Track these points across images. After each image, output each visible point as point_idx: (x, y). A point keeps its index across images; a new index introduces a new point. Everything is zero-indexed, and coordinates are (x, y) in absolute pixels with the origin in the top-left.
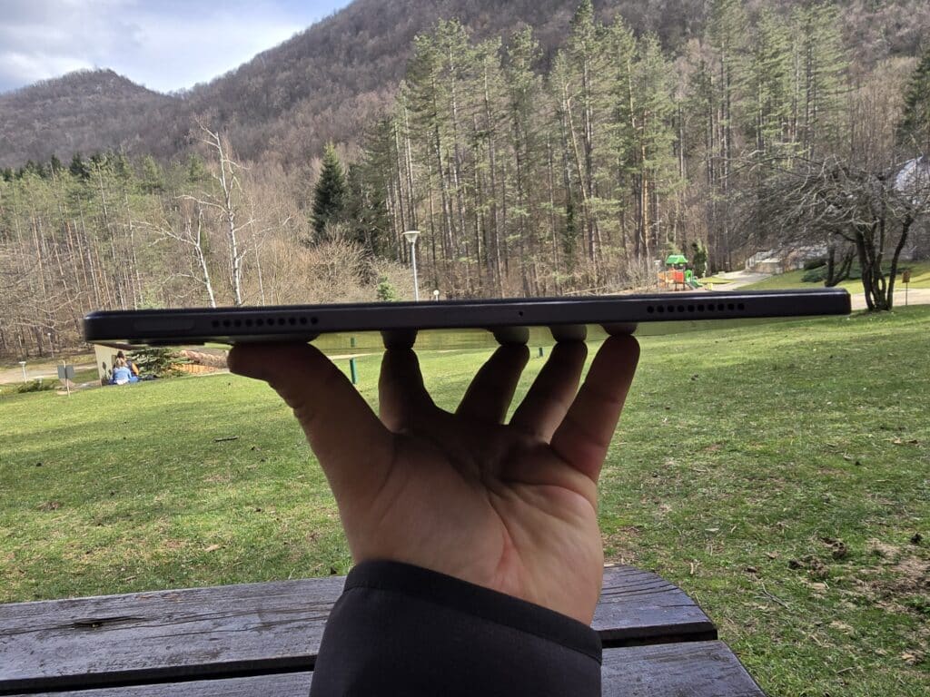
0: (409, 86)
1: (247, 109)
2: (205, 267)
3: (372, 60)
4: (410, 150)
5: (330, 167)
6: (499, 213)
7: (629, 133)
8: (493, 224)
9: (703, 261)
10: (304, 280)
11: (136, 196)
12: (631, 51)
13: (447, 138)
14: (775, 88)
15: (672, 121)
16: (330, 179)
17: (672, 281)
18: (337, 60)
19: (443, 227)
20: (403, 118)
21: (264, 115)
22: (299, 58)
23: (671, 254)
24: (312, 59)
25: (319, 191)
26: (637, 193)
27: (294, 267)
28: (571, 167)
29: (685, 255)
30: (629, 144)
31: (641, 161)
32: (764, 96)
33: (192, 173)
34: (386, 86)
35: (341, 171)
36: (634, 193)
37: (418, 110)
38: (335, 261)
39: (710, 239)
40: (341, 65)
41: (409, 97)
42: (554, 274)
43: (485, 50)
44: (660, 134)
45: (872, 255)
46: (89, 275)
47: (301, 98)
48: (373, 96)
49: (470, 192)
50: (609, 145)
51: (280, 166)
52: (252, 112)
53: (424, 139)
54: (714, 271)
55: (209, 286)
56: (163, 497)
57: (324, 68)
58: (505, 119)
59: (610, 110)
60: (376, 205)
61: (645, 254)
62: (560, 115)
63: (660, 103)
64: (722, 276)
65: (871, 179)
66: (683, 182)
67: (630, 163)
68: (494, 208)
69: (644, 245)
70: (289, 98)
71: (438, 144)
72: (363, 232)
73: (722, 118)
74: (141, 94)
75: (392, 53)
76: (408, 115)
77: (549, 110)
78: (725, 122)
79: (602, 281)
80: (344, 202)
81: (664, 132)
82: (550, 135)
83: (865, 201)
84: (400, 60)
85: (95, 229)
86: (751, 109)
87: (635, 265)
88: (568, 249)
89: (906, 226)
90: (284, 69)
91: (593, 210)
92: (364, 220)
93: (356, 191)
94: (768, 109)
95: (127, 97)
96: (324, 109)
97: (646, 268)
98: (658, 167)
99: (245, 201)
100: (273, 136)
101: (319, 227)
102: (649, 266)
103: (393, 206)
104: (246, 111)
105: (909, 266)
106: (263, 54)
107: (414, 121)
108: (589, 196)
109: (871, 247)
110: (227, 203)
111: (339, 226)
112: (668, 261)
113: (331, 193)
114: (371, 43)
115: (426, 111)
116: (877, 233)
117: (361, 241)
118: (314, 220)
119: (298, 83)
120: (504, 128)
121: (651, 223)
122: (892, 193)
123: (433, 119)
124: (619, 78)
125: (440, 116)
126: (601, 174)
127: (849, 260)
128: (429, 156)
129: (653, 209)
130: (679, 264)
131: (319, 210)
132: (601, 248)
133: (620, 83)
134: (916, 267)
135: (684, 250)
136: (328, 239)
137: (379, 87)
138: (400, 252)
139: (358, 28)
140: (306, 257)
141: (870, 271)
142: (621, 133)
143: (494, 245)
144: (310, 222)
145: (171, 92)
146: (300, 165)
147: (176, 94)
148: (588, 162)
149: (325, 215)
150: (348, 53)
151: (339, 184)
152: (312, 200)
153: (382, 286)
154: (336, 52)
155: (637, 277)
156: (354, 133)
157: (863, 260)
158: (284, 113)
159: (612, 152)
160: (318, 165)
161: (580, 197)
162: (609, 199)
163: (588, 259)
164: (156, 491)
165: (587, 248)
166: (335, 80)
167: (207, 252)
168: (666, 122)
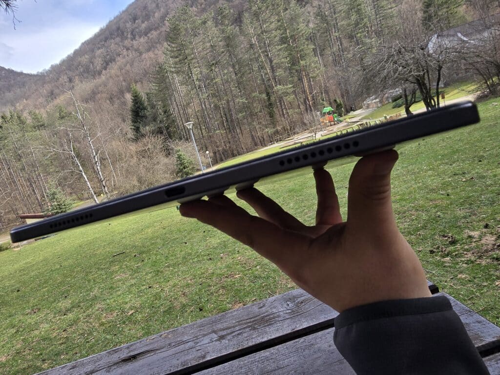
0: (169, 45)
1: (83, 74)
2: (79, 164)
3: (146, 35)
4: (177, 79)
5: (136, 96)
6: (231, 103)
7: (289, 49)
8: (230, 110)
9: (341, 108)
10: (135, 160)
11: (31, 133)
12: (282, 6)
13: (195, 69)
14: (358, 12)
15: (311, 38)
16: (137, 103)
17: (327, 121)
18: (127, 38)
19: (203, 117)
20: (170, 63)
21: (93, 76)
22: (105, 41)
23: (324, 107)
24: (113, 41)
25: (133, 111)
26: (300, 79)
27: (128, 154)
28: (263, 72)
29: (331, 107)
30: (291, 54)
31: (299, 62)
32: (354, 17)
33: (60, 115)
34: (157, 47)
35: (142, 98)
36: (299, 80)
37: (177, 57)
38: (150, 146)
39: (343, 96)
40: (129, 40)
41: (171, 51)
42: (267, 130)
43: (206, 19)
44: (306, 46)
45: (426, 88)
46: (14, 182)
47: (111, 62)
48: (151, 54)
49: (214, 95)
50: (281, 57)
51: (108, 101)
52: (85, 75)
53: (183, 72)
54: (348, 112)
55: (83, 174)
56: (96, 292)
57: (120, 43)
58: (224, 54)
59: (277, 39)
60: (165, 112)
61: (311, 110)
62: (252, 46)
63: (302, 30)
64: (352, 113)
65: (417, 50)
66: (322, 68)
67: (293, 64)
68: (228, 102)
69: (309, 105)
70: (105, 64)
71: (191, 74)
72: (161, 128)
73: (335, 32)
74: (21, 76)
75: (156, 29)
76: (172, 61)
77: (245, 45)
78: (337, 34)
79: (292, 129)
80: (148, 114)
81: (307, 45)
82: (249, 57)
83: (417, 62)
84: (161, 32)
85: (12, 156)
86: (349, 25)
87: (307, 117)
88: (271, 115)
89: (439, 71)
90: (99, 48)
91: (280, 92)
92: (160, 121)
93: (153, 107)
94: (357, 24)
95: (14, 80)
96: (125, 66)
97: (313, 117)
98: (308, 64)
99: (93, 123)
100: (101, 86)
101: (137, 129)
102: (314, 116)
103: (174, 110)
104: (83, 75)
105: (443, 90)
106: (85, 42)
107: (176, 63)
108: (276, 86)
109: (424, 84)
110: (84, 127)
111: (147, 128)
112: (324, 111)
113: (139, 110)
114: (144, 25)
115: (181, 57)
116: (426, 76)
117: (161, 133)
118: (133, 127)
119: (107, 55)
120: (224, 59)
121: (311, 93)
122: (429, 55)
123: (186, 60)
124: (279, 21)
125: (189, 58)
126: (280, 72)
127: (414, 93)
128: (188, 80)
129: (310, 86)
130: (329, 111)
131: (134, 121)
132: (288, 111)
133: (280, 24)
134: (446, 90)
135: (330, 104)
136: (143, 136)
137: (153, 49)
138: (183, 135)
139: (135, 19)
140: (133, 148)
141: (426, 96)
142: (286, 49)
143: (232, 121)
144: (131, 129)
145: (38, 72)
146: (118, 99)
147: (41, 73)
148: (272, 68)
149: (138, 123)
150: (132, 34)
151: (142, 104)
152: (129, 116)
153: (178, 155)
154: (125, 34)
155: (310, 123)
156: (145, 76)
157: (422, 92)
158: (104, 72)
159: (283, 60)
160: (129, 97)
161: (271, 87)
162: (287, 85)
163: (283, 119)
164: (91, 290)
165: (281, 113)
166: (128, 49)
167: (78, 156)
168: (307, 39)
